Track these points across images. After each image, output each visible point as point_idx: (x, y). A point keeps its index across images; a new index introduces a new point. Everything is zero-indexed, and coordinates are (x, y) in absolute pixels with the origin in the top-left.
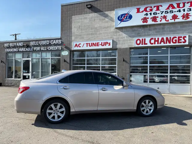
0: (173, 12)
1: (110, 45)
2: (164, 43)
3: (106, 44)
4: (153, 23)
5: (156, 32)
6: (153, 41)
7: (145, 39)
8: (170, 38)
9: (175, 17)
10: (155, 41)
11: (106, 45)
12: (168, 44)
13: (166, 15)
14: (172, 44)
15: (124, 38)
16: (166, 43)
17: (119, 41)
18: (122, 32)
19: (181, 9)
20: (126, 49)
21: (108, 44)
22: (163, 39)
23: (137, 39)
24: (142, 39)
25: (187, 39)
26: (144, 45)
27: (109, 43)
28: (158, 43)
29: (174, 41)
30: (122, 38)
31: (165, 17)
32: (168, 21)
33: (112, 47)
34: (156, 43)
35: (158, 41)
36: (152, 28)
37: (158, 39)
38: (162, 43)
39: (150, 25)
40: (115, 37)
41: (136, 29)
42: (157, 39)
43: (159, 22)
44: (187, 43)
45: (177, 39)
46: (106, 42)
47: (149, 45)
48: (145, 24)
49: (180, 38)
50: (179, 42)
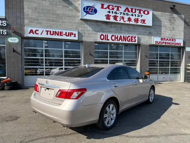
0: (128, 15)
1: (75, 36)
2: (122, 41)
3: (71, 34)
4: (114, 21)
5: (116, 30)
6: (113, 38)
7: (107, 35)
8: (126, 36)
9: (129, 19)
10: (115, 38)
11: (71, 36)
12: (124, 42)
13: (124, 16)
14: (127, 42)
15: (89, 31)
16: (123, 41)
17: (84, 33)
18: (87, 24)
19: (134, 14)
20: (92, 42)
21: (73, 35)
22: (121, 36)
23: (101, 34)
24: (106, 35)
25: (136, 39)
26: (106, 41)
27: (75, 34)
28: (117, 40)
29: (129, 40)
30: (87, 31)
31: (123, 18)
32: (125, 22)
33: (77, 39)
34: (116, 39)
35: (117, 38)
36: (113, 25)
37: (118, 36)
38: (120, 40)
39: (112, 23)
40: (80, 29)
41: (100, 24)
42: (116, 37)
43: (118, 22)
44: (136, 42)
45: (130, 38)
46: (71, 33)
47: (110, 41)
48: (108, 20)
49: (132, 38)
50: (131, 41)
